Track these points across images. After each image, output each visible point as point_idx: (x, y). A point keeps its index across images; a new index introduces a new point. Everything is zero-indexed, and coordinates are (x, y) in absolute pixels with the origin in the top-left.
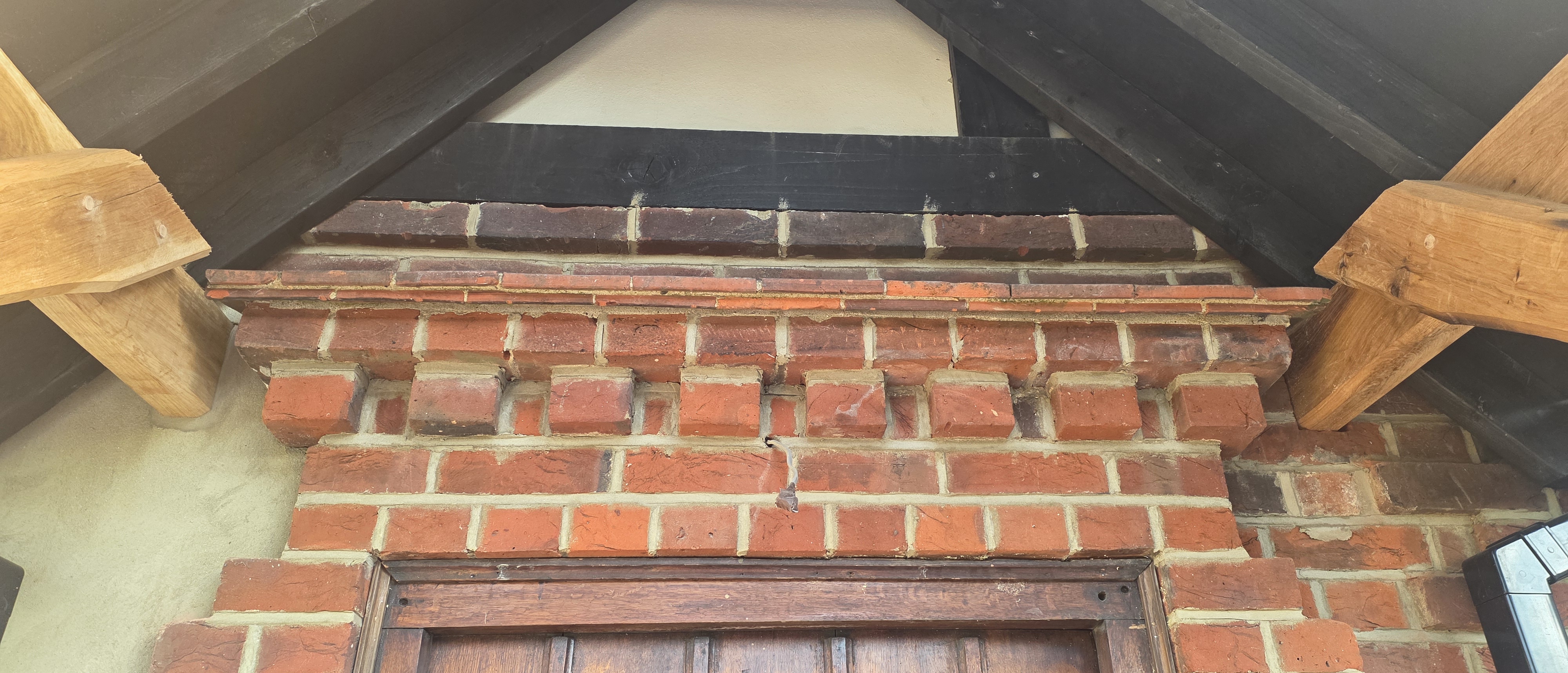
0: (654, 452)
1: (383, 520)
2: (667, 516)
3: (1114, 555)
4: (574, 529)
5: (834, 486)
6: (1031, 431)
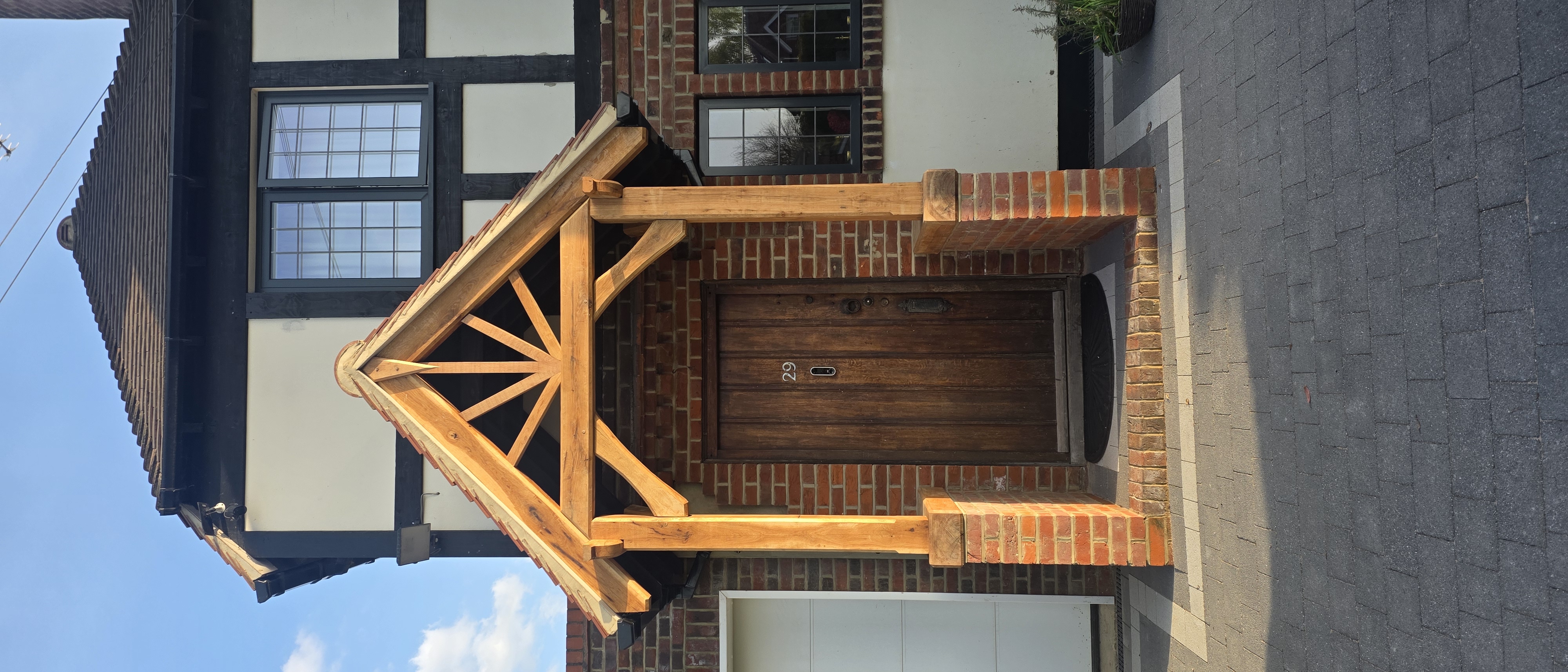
0: (677, 400)
1: (694, 462)
2: (693, 396)
3: (701, 290)
4: (696, 418)
5: (686, 356)
6: (670, 307)
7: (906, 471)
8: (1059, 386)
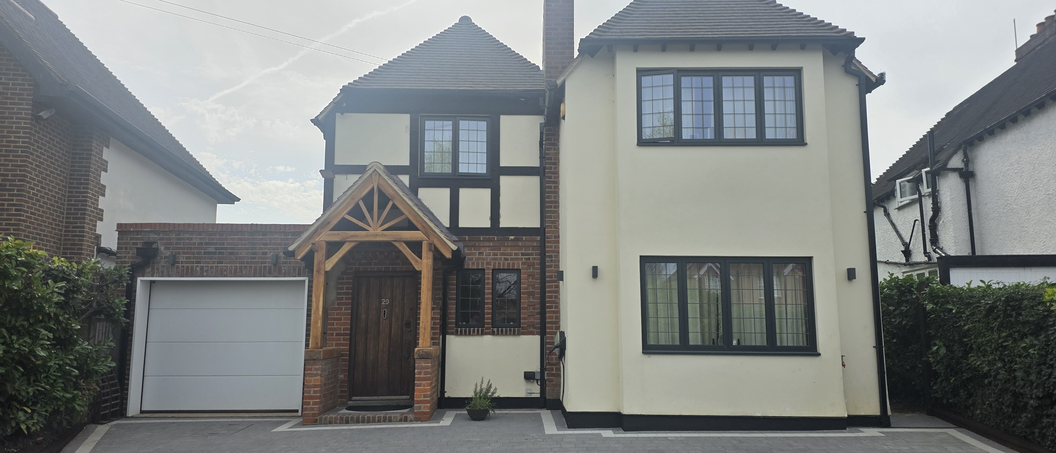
4: (369, 269)
7: (347, 343)
8: (376, 398)
